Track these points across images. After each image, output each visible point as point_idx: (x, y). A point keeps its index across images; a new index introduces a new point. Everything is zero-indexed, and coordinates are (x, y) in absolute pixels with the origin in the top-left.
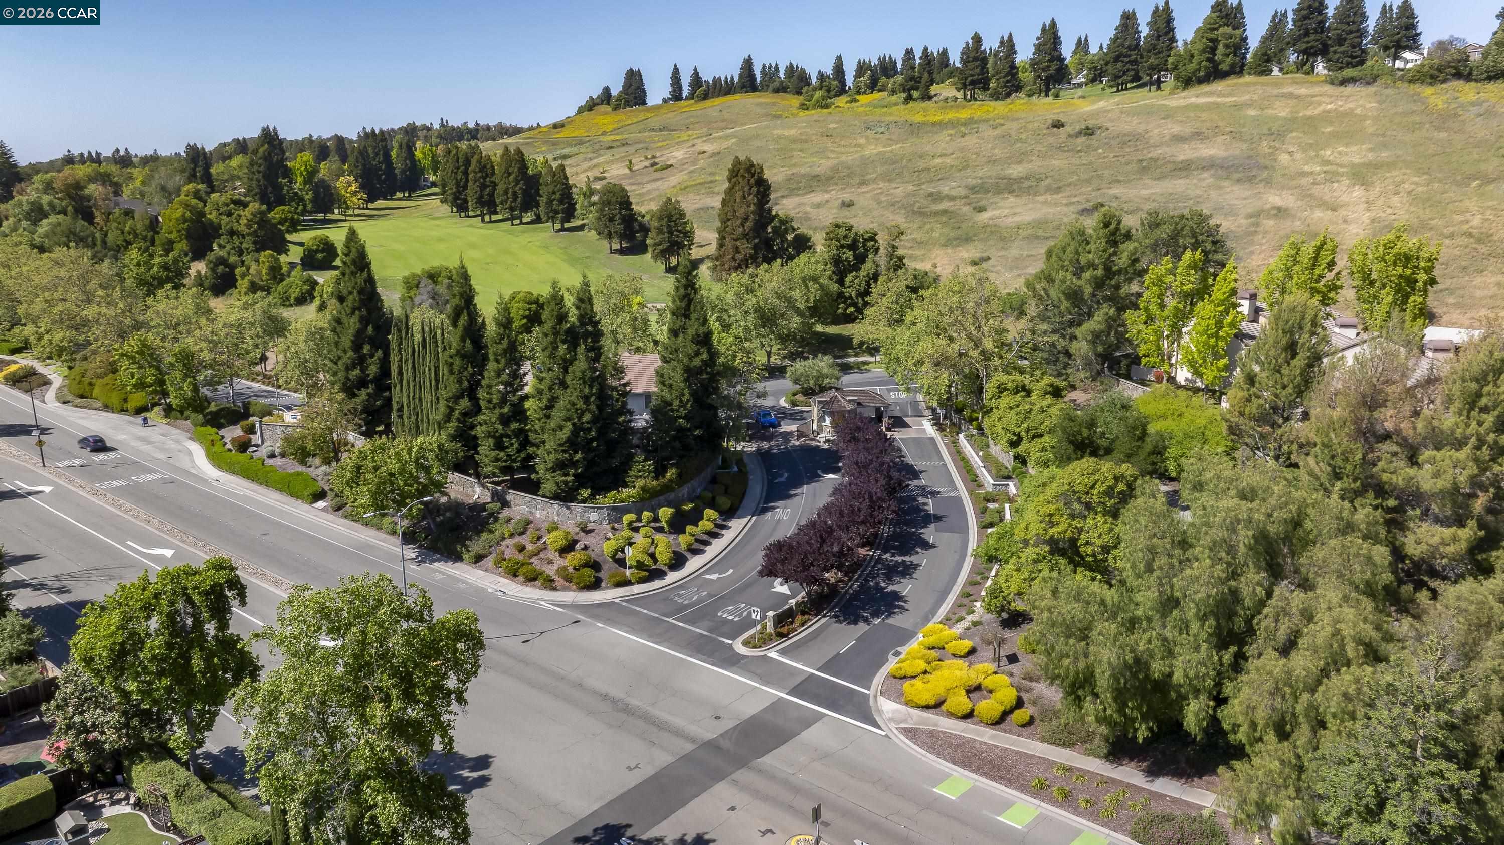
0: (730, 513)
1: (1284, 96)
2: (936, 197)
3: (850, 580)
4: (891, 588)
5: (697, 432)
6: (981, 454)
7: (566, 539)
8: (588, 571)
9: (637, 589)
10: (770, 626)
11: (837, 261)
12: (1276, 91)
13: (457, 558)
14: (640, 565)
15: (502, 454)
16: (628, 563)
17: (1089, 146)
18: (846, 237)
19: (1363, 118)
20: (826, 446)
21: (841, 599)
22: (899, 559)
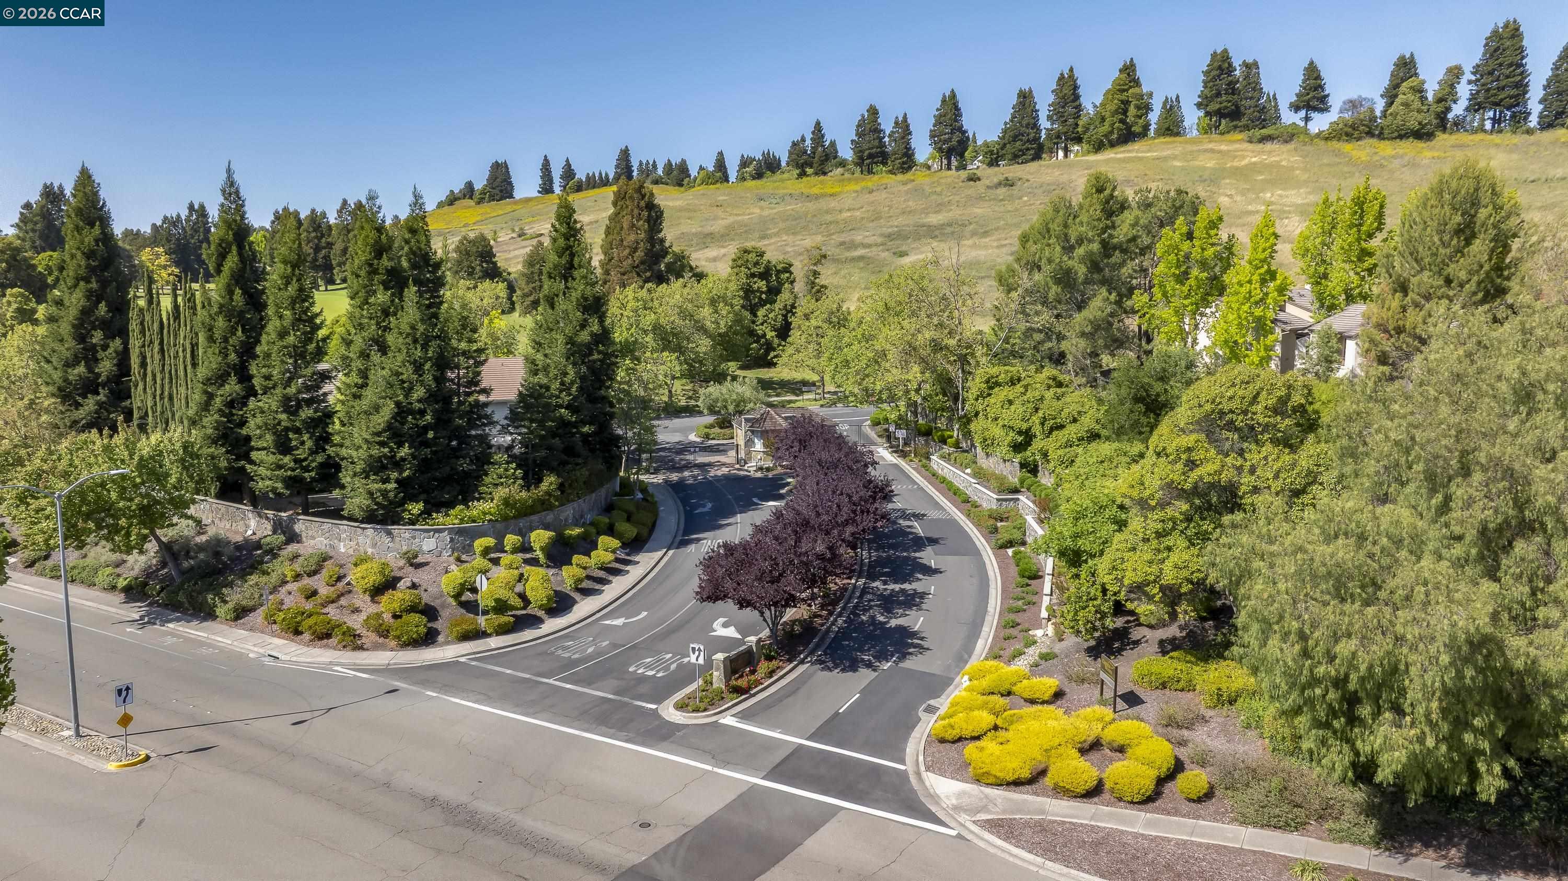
0: (635, 545)
1: (1206, 151)
2: (853, 246)
3: (831, 613)
4: (893, 623)
5: (586, 429)
6: (968, 471)
7: (382, 573)
8: (416, 618)
9: (494, 642)
10: (718, 676)
11: (748, 291)
12: (1195, 148)
13: (207, 614)
14: (501, 607)
15: (287, 459)
16: (481, 606)
17: (1011, 196)
18: (756, 264)
19: (1292, 169)
20: (759, 475)
21: (822, 639)
22: (897, 587)
